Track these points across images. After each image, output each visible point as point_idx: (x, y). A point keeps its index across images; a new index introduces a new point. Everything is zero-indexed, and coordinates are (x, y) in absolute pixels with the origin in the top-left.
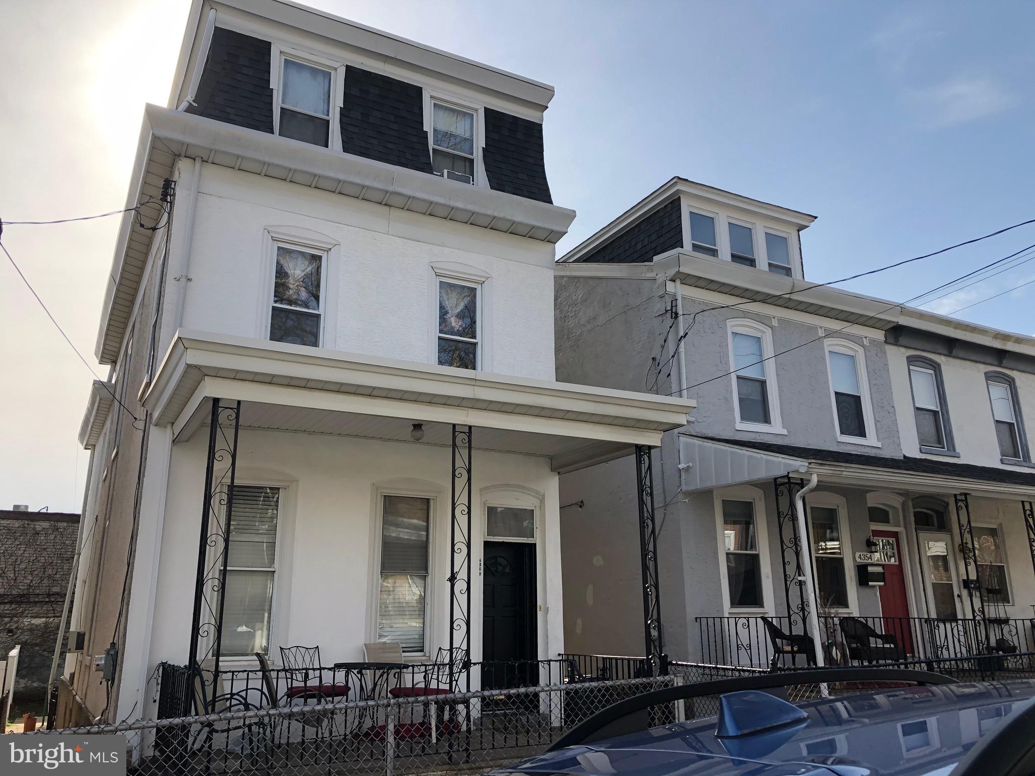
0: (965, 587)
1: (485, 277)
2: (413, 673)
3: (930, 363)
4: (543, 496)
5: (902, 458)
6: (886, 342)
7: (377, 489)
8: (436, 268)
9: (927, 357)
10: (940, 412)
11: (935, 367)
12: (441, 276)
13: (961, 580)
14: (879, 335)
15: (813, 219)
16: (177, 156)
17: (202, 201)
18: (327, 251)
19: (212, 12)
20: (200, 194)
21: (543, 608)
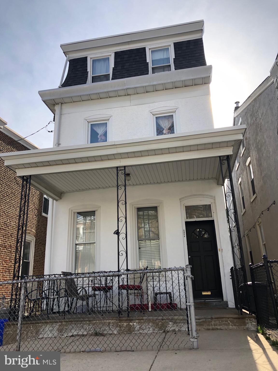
1: (175, 109)
2: (153, 282)
4: (215, 197)
7: (133, 205)
8: (153, 112)
12: (156, 115)
16: (54, 105)
17: (63, 117)
18: (108, 120)
19: (67, 56)
20: (62, 115)
21: (220, 250)
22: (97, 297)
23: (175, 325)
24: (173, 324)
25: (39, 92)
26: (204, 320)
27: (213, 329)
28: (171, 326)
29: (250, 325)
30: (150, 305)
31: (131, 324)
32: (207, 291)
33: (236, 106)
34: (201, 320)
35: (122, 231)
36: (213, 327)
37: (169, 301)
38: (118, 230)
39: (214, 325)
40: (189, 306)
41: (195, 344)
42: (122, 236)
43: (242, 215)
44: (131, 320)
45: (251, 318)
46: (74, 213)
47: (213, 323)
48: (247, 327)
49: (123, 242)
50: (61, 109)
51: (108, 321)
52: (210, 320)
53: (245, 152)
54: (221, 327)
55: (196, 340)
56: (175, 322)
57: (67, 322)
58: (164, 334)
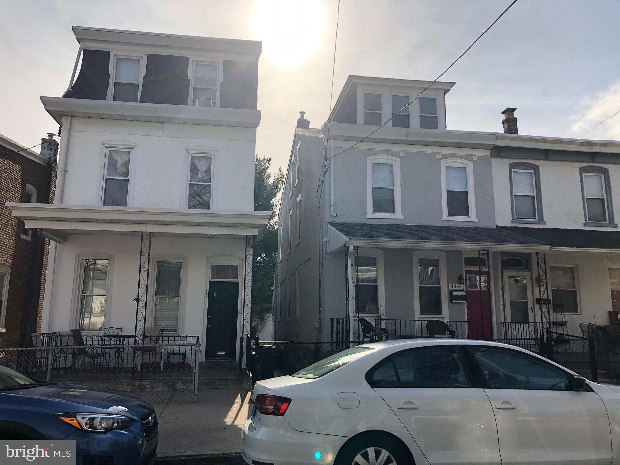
0: (537, 303)
1: (215, 151)
3: (531, 166)
4: (243, 259)
5: (495, 227)
6: (491, 156)
7: (153, 258)
8: (189, 149)
9: (528, 163)
10: (535, 197)
11: (535, 168)
12: (192, 153)
13: (535, 299)
14: (486, 153)
15: (453, 84)
16: (61, 116)
17: (73, 135)
18: (133, 148)
19: (81, 43)
20: (72, 132)
21: (240, 313)
22: (108, 356)
23: (183, 385)
24: (182, 384)
25: (41, 97)
26: (209, 381)
27: (215, 388)
28: (179, 386)
29: (246, 385)
30: (162, 363)
31: (144, 383)
32: (222, 351)
33: (300, 118)
34: (206, 381)
35: (142, 298)
36: (216, 386)
37: (181, 361)
38: (138, 297)
39: (217, 385)
40: (195, 372)
41: (196, 400)
42: (142, 303)
43: (288, 253)
44: (144, 380)
45: (248, 379)
46: (82, 259)
47: (216, 383)
48: (244, 386)
49: (142, 309)
50: (71, 124)
51: (121, 380)
52: (214, 381)
53: (298, 184)
54: (223, 386)
55: (196, 397)
56: (184, 382)
57: (81, 380)
58: (173, 392)
